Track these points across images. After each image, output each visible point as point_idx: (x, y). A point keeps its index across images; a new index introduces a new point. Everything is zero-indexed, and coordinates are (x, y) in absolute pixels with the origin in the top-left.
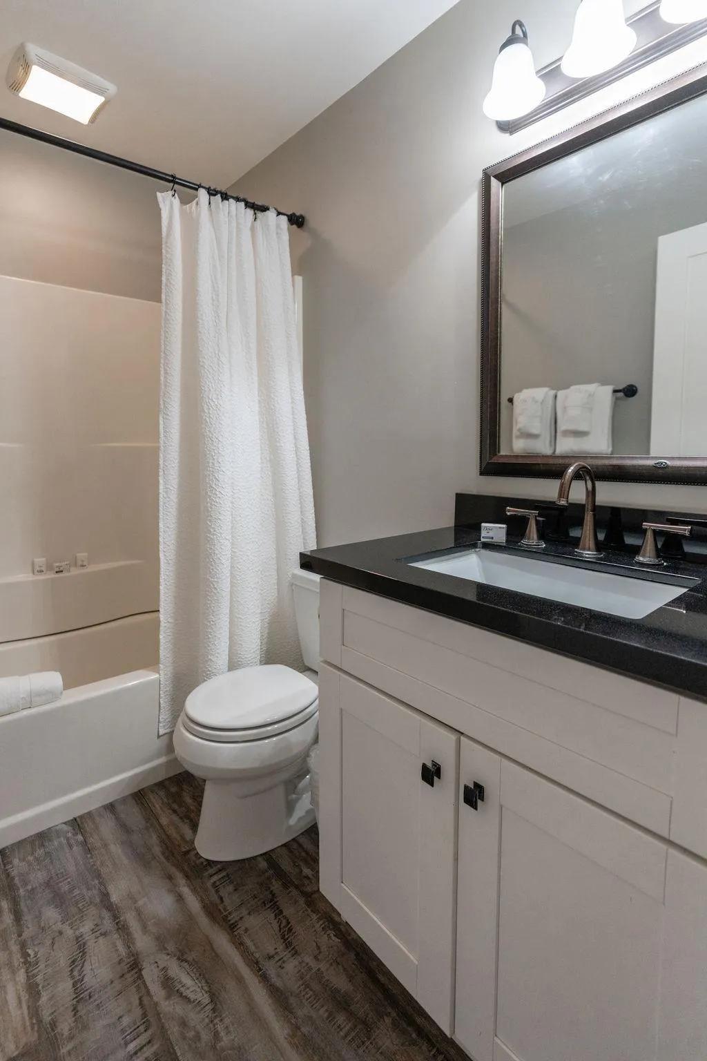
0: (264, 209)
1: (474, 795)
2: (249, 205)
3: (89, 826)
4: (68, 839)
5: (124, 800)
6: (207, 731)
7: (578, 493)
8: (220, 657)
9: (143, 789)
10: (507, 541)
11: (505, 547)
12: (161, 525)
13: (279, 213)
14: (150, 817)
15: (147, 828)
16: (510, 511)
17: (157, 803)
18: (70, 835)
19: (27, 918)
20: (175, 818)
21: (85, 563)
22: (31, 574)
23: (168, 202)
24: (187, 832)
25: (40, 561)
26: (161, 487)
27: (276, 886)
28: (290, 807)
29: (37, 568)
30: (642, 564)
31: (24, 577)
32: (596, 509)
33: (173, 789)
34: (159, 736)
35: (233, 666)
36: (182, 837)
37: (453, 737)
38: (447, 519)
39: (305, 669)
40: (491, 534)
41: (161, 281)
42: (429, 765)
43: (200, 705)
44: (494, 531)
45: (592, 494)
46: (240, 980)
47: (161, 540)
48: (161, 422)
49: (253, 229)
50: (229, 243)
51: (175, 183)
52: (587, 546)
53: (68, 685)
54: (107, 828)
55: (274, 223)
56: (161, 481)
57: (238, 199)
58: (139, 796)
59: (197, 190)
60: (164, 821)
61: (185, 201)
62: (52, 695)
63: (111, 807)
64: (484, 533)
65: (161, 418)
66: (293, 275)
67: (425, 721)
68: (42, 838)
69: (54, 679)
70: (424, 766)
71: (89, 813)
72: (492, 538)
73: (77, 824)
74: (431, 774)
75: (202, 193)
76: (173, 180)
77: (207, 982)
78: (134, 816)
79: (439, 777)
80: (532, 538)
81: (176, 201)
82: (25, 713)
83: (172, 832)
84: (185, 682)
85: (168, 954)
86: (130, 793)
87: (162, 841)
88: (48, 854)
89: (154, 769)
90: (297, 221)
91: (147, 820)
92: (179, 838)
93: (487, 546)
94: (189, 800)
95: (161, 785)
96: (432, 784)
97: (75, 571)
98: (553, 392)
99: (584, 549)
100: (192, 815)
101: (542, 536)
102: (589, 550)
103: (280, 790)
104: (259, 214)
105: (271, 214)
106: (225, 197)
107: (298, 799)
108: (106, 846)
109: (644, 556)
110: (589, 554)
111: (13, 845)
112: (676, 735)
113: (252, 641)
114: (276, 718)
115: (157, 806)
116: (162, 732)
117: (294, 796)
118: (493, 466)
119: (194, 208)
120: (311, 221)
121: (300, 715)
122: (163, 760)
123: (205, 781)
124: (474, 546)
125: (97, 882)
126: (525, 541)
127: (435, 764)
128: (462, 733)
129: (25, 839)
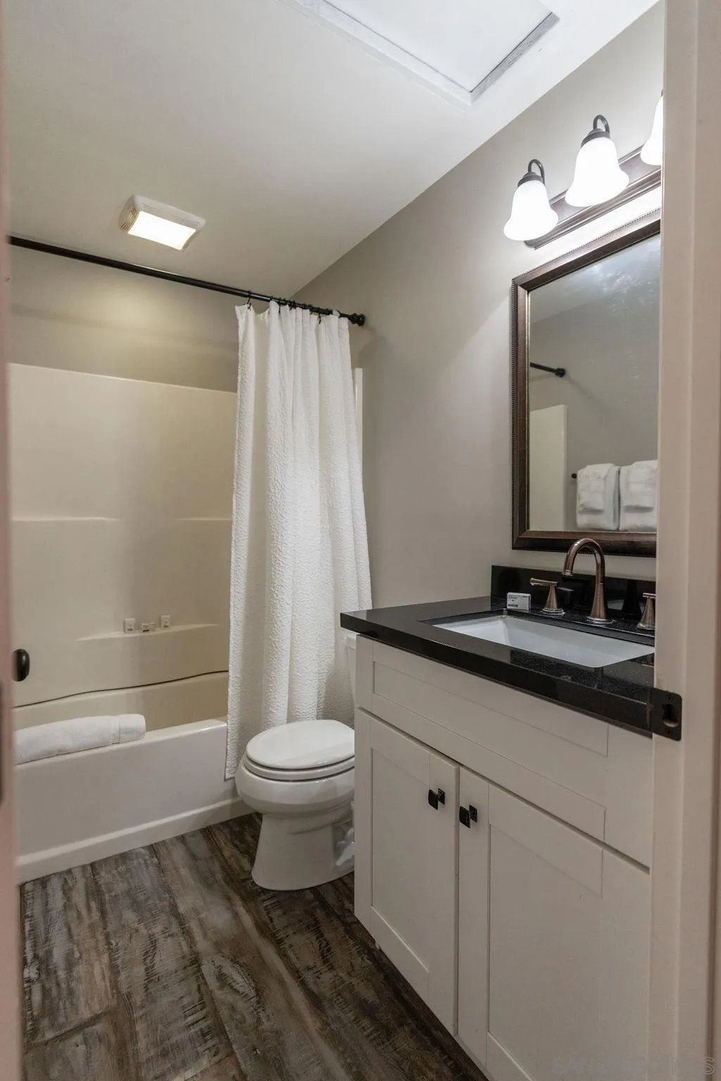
0: (329, 312)
1: (468, 816)
2: (313, 310)
3: (162, 851)
4: (145, 860)
5: (193, 834)
6: (259, 768)
7: (586, 565)
8: (279, 704)
9: (210, 827)
10: (531, 609)
11: (527, 614)
12: (232, 590)
13: (342, 315)
14: (216, 850)
15: (211, 857)
16: (534, 582)
17: (221, 839)
18: (147, 857)
19: (110, 916)
20: (236, 852)
21: (168, 624)
22: (123, 632)
23: (245, 315)
24: (246, 865)
25: (131, 620)
26: (233, 557)
27: (320, 914)
28: (338, 851)
29: (128, 627)
30: (642, 630)
31: (118, 634)
32: (607, 581)
33: (237, 829)
34: (225, 780)
35: (292, 718)
36: (242, 868)
37: (453, 767)
38: (482, 588)
39: (350, 722)
40: (516, 602)
41: (237, 380)
42: (436, 792)
43: (262, 749)
44: (519, 600)
45: (602, 566)
46: (282, 982)
47: (232, 604)
48: (234, 500)
49: (317, 331)
50: (296, 345)
51: (250, 297)
52: (597, 613)
53: (151, 726)
54: (179, 854)
55: (337, 326)
56: (233, 552)
57: (304, 307)
58: (207, 832)
59: (269, 301)
60: (227, 853)
61: (258, 311)
62: (135, 734)
63: (182, 839)
64: (509, 601)
65: (234, 496)
66: (353, 368)
67: (433, 755)
68: (124, 857)
69: (138, 721)
70: (431, 793)
71: (164, 842)
72: (517, 606)
73: (153, 849)
74: (436, 799)
75: (273, 304)
76: (248, 295)
77: (254, 981)
78: (201, 848)
79: (443, 802)
80: (552, 607)
81: (252, 312)
82: (115, 747)
83: (232, 862)
84: (251, 727)
85: (223, 957)
86: (201, 827)
87: (222, 867)
88: (128, 870)
89: (221, 809)
90: (357, 320)
91: (212, 851)
92: (238, 868)
93: (511, 613)
94: (249, 839)
95: (225, 824)
96: (436, 807)
97: (159, 631)
98: (616, 468)
99: (594, 617)
100: (251, 851)
101: (561, 604)
102: (599, 617)
103: (327, 834)
104: (324, 318)
105: (334, 318)
106: (293, 305)
107: (345, 846)
108: (176, 869)
109: (644, 623)
110: (598, 620)
111: (100, 861)
112: (607, 756)
113: (309, 697)
114: (326, 762)
115: (222, 842)
116: (228, 776)
117: (343, 842)
118: (525, 540)
119: (266, 315)
120: (371, 321)
121: (346, 763)
122: (228, 802)
123: (262, 815)
124: (500, 613)
125: (168, 896)
126: (545, 609)
127: (440, 791)
128: (462, 765)
129: (110, 857)
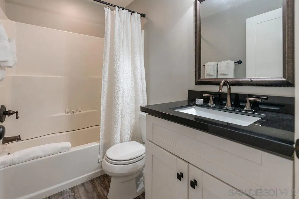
0: (134, 12)
1: (194, 184)
2: (129, 11)
3: (76, 190)
4: (69, 194)
5: (87, 182)
6: (111, 161)
7: (225, 89)
8: (118, 138)
9: (93, 179)
10: (203, 104)
12: (102, 99)
13: (138, 13)
14: (95, 188)
15: (93, 191)
16: (204, 95)
17: (97, 183)
18: (70, 193)
20: (102, 188)
21: (80, 111)
22: (65, 113)
23: (107, 10)
24: (105, 193)
25: (68, 110)
26: (102, 89)
28: (137, 186)
29: (67, 112)
30: (246, 111)
32: (231, 94)
33: (102, 179)
34: (99, 163)
35: (121, 141)
36: (104, 195)
37: (187, 164)
38: (185, 98)
39: (143, 143)
40: (199, 102)
41: (104, 31)
42: (179, 173)
43: (111, 153)
44: (199, 101)
45: (229, 89)
47: (102, 104)
48: (103, 70)
49: (130, 17)
50: (124, 20)
51: (109, 5)
52: (228, 105)
53: (73, 146)
54: (81, 191)
55: (137, 16)
56: (102, 87)
57: (127, 9)
58: (92, 181)
59: (115, 7)
60: (99, 189)
61: (112, 10)
62: (68, 149)
63: (83, 184)
64: (196, 102)
65: (103, 69)
66: (142, 30)
67: (178, 159)
68: (62, 193)
69: (68, 144)
70: (178, 174)
71: (77, 186)
72: (199, 103)
73: (72, 189)
74: (180, 176)
75: (117, 8)
76: (109, 4)
78: (90, 187)
79: (182, 177)
80: (211, 103)
81: (110, 10)
82: (59, 154)
83: (101, 193)
84: (107, 146)
86: (90, 179)
87: (97, 195)
89: (97, 172)
90: (143, 15)
91: (94, 189)
92: (102, 195)
93: (197, 105)
94: (107, 183)
95: (99, 178)
96: (180, 180)
97: (78, 113)
98: (217, 63)
99: (227, 106)
100: (108, 187)
101: (214, 102)
102: (229, 106)
103: (134, 181)
104: (132, 14)
105: (136, 14)
106: (123, 9)
107: (140, 184)
108: (80, 197)
109: (246, 108)
110: (229, 107)
111: (52, 195)
112: (262, 164)
113: (127, 134)
114: (133, 157)
115: (97, 185)
116: (100, 161)
117: (139, 182)
118: (200, 82)
119: (114, 12)
120: (147, 16)
121: (140, 157)
122: (100, 170)
123: (111, 177)
124: (193, 105)
126: (209, 104)
127: (181, 173)
128: (190, 163)
129: (56, 194)
